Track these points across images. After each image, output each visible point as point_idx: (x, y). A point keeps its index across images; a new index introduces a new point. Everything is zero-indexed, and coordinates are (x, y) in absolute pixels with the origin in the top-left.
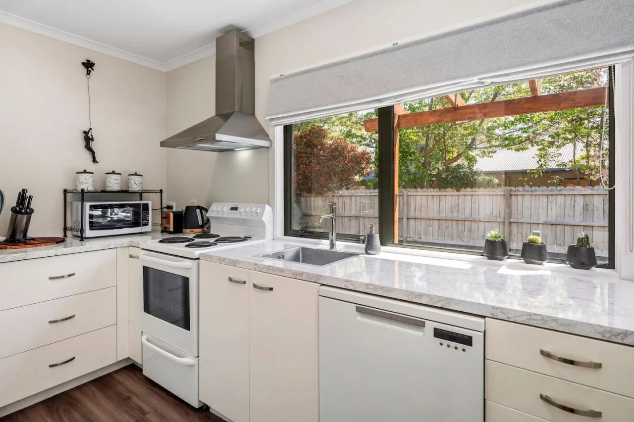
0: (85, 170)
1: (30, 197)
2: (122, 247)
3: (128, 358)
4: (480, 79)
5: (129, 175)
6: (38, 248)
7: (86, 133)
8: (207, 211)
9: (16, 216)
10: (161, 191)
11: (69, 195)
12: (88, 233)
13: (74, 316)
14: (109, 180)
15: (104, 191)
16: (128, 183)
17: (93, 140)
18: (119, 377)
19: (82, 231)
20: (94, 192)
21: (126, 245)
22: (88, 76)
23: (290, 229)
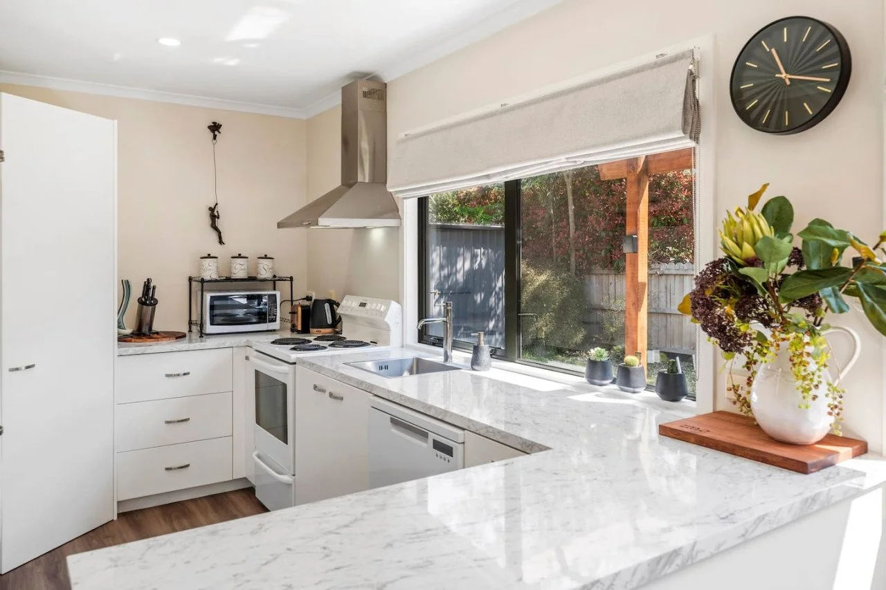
0: (209, 255)
1: (154, 288)
2: (237, 347)
3: (245, 478)
4: (568, 158)
5: (259, 258)
6: (160, 342)
7: (212, 210)
8: (338, 305)
9: (142, 308)
10: (291, 279)
11: (194, 284)
12: (209, 328)
13: (188, 419)
14: (234, 265)
15: (228, 279)
16: (256, 267)
17: (218, 218)
18: (233, 497)
19: (202, 326)
20: (216, 281)
21: (243, 344)
22: (214, 141)
23: (425, 334)
